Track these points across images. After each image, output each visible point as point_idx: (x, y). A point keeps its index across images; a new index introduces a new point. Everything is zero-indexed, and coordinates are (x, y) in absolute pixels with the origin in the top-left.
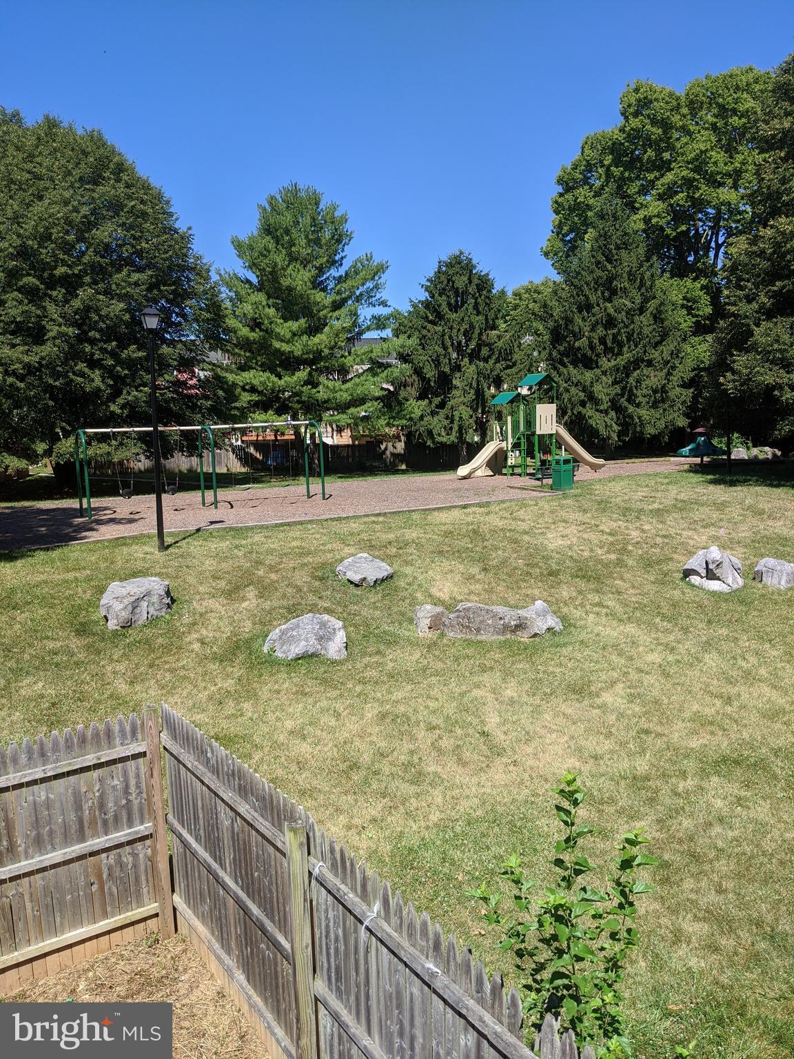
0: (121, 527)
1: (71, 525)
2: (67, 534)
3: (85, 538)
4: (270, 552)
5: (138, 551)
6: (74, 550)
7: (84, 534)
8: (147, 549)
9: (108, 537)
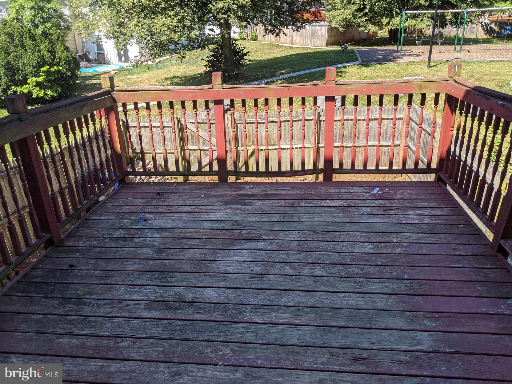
0: (413, 58)
1: (392, 56)
2: (390, 59)
3: (397, 61)
4: (479, 73)
5: (418, 67)
6: (391, 65)
7: (396, 59)
8: (422, 67)
9: (407, 61)
